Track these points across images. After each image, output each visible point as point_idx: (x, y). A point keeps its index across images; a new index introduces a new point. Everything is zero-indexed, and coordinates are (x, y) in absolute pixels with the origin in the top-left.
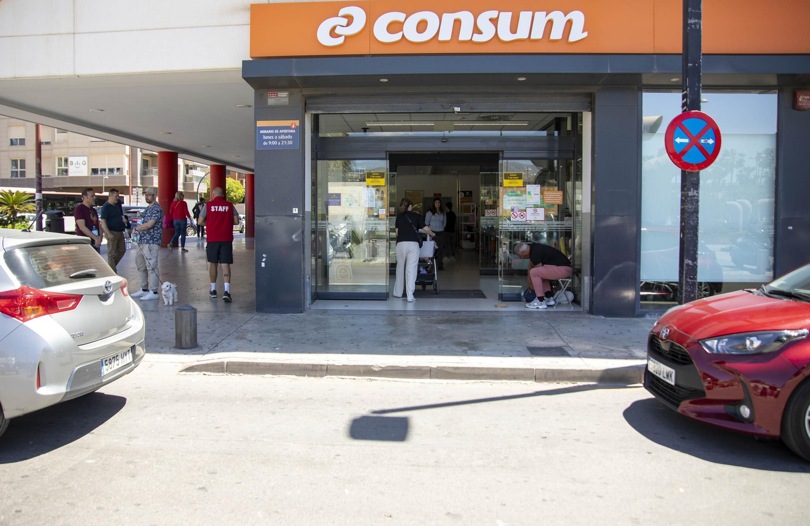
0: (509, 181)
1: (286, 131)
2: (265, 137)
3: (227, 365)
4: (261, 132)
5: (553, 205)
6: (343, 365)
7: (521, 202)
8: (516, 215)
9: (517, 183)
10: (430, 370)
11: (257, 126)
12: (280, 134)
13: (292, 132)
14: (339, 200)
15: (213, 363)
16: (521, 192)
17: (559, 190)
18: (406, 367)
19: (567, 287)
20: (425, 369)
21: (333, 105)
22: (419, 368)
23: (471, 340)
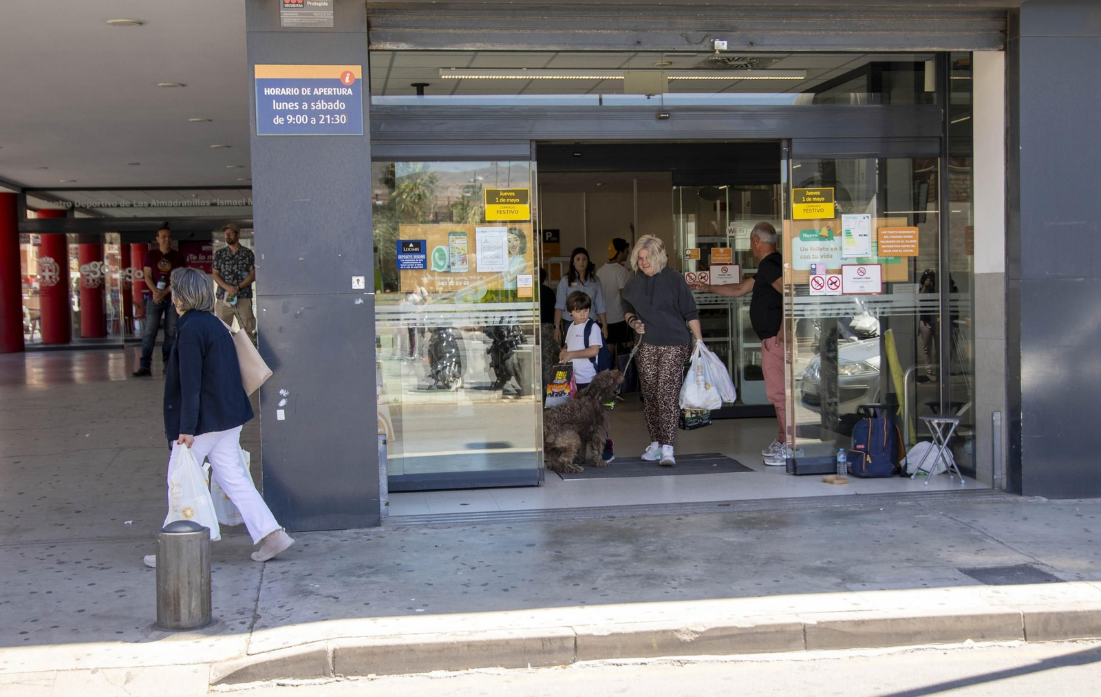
0: (804, 206)
1: (329, 91)
2: (276, 106)
3: (334, 658)
4: (268, 91)
5: (897, 257)
6: (612, 635)
7: (830, 252)
8: (821, 281)
9: (822, 210)
10: (804, 630)
11: (256, 77)
12: (316, 98)
13: (344, 93)
14: (423, 257)
15: (298, 656)
16: (829, 229)
17: (909, 225)
18: (752, 628)
19: (951, 437)
20: (793, 628)
21: (436, 31)
22: (779, 629)
23: (825, 561)
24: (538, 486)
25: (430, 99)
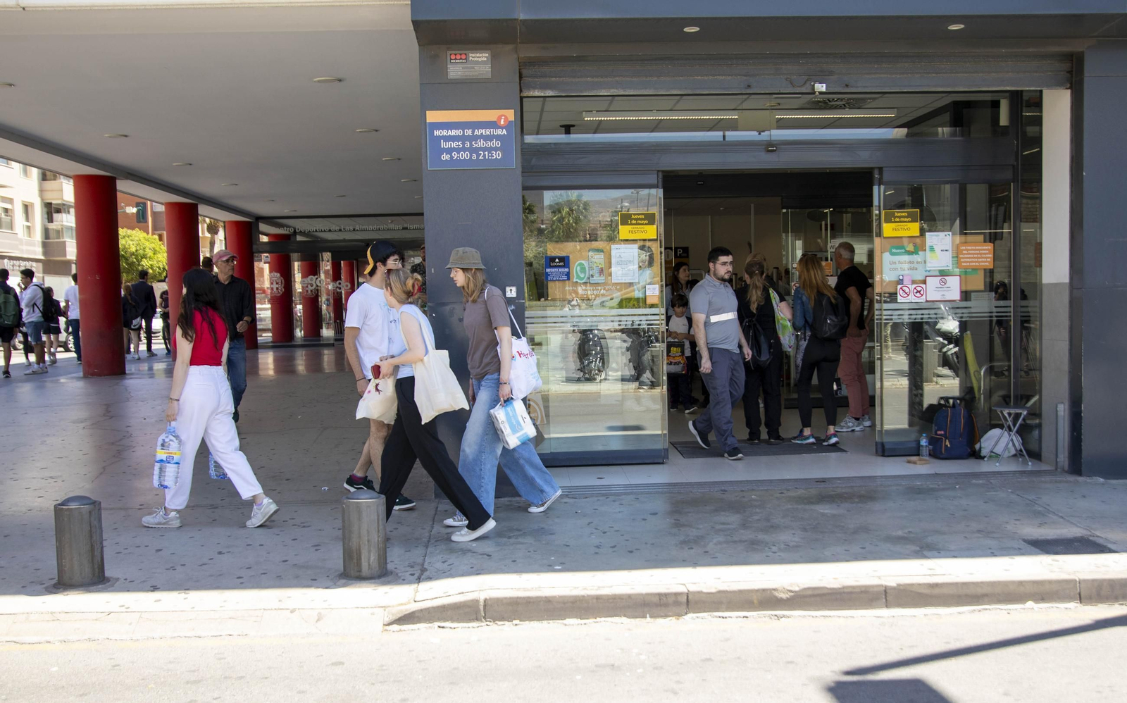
0: (893, 225)
1: (487, 132)
2: (443, 145)
3: (485, 606)
4: (437, 133)
5: (975, 269)
6: (720, 592)
7: (915, 265)
8: (907, 290)
9: (909, 229)
10: (885, 591)
11: (428, 121)
12: (476, 138)
13: (500, 133)
14: (567, 270)
15: (455, 604)
16: (915, 245)
17: (985, 242)
18: (840, 589)
19: (1021, 425)
20: (875, 589)
21: (577, 80)
22: (863, 589)
23: (906, 531)
24: (663, 463)
25: (575, 137)
